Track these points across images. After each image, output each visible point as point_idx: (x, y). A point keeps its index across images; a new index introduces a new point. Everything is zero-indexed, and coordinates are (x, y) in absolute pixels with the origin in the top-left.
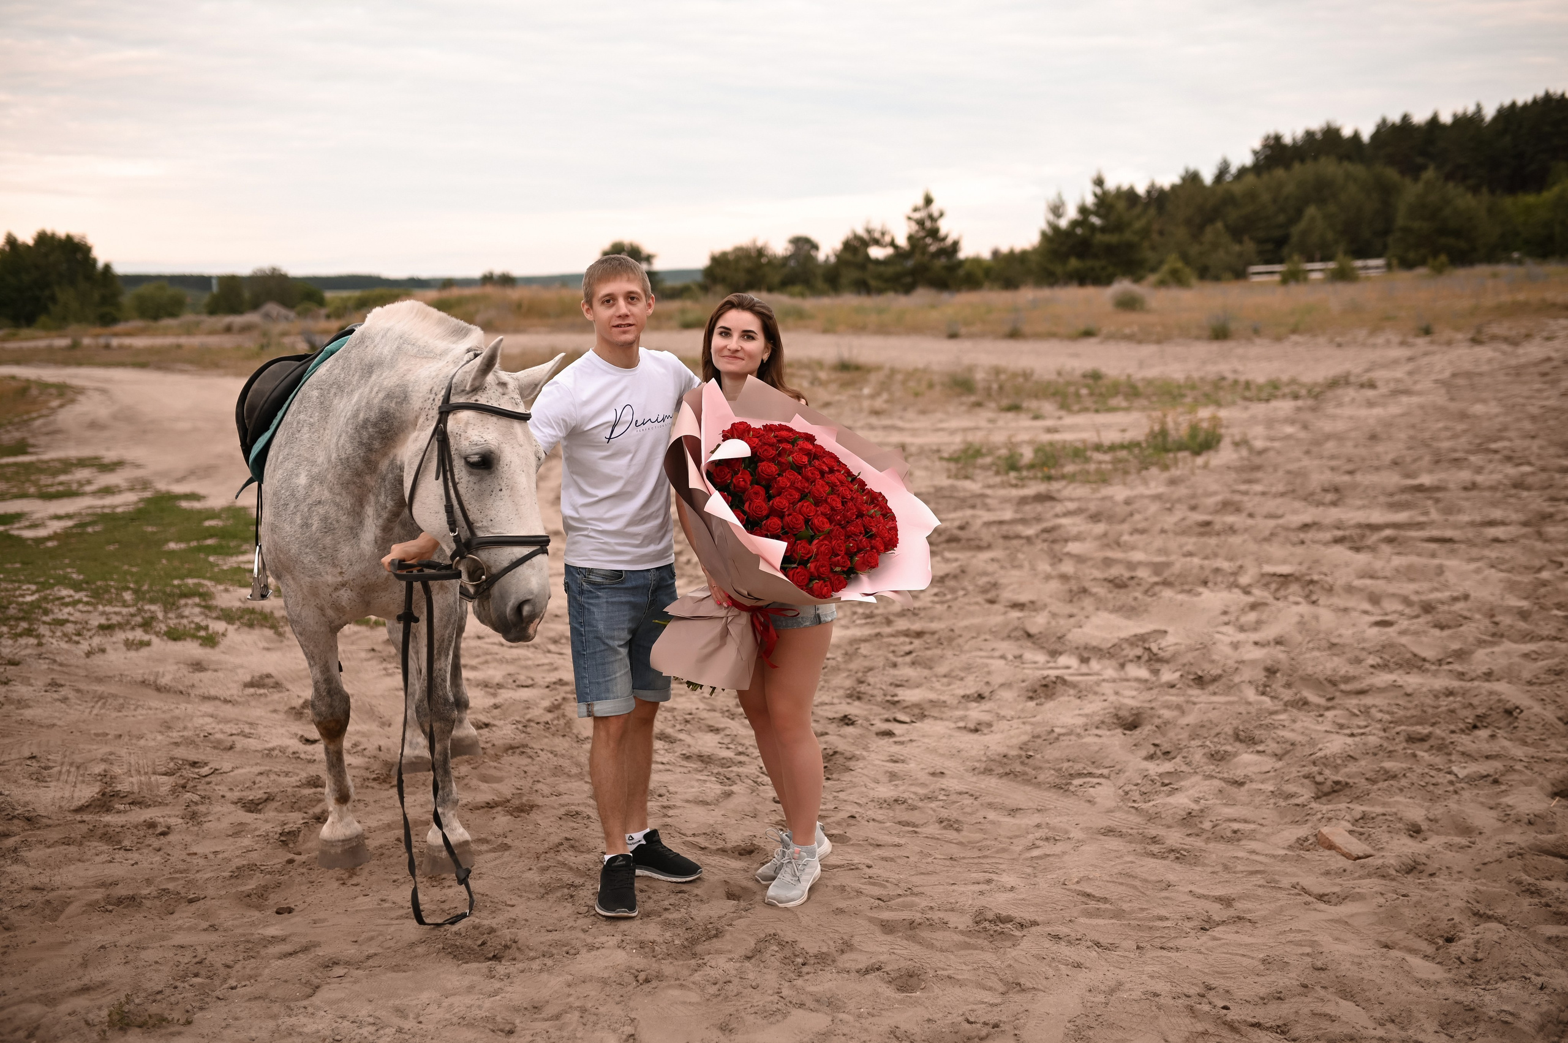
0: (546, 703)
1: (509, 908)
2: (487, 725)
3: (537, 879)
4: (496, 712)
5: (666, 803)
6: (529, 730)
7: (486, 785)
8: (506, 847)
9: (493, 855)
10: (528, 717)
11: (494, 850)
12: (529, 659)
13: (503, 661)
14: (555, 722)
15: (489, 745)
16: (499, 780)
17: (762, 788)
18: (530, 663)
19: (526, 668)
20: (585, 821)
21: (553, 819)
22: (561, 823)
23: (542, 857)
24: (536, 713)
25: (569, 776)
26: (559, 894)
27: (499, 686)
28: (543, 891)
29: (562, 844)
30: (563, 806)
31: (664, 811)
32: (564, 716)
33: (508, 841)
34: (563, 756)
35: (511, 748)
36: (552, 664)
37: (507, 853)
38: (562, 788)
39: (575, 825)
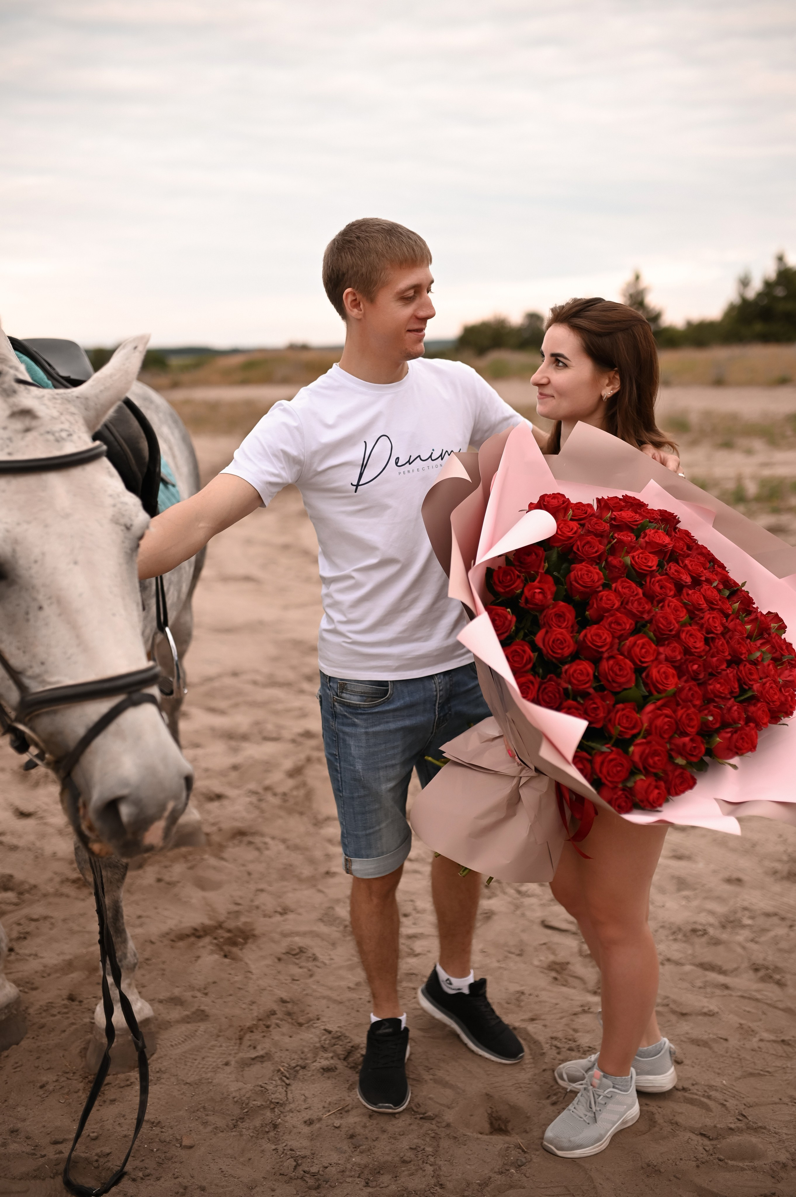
0: (288, 764)
1: (183, 1153)
2: (219, 797)
3: (233, 1087)
4: (234, 775)
5: (411, 931)
6: (263, 805)
7: (200, 894)
8: (202, 1016)
9: (184, 1028)
10: (267, 782)
11: (186, 1020)
12: (279, 701)
13: (254, 704)
14: (295, 793)
15: (214, 829)
16: (216, 886)
17: (527, 901)
18: (280, 707)
19: (276, 713)
20: (310, 965)
21: (268, 962)
22: (280, 966)
23: (246, 1042)
24: (276, 777)
25: (300, 880)
26: (257, 1122)
27: (245, 737)
28: (237, 1111)
29: (273, 1013)
30: (285, 935)
31: (408, 942)
32: (304, 784)
33: (205, 1003)
34: (296, 848)
35: (240, 834)
36: (301, 709)
37: (203, 1026)
38: (290, 899)
39: (295, 970)
